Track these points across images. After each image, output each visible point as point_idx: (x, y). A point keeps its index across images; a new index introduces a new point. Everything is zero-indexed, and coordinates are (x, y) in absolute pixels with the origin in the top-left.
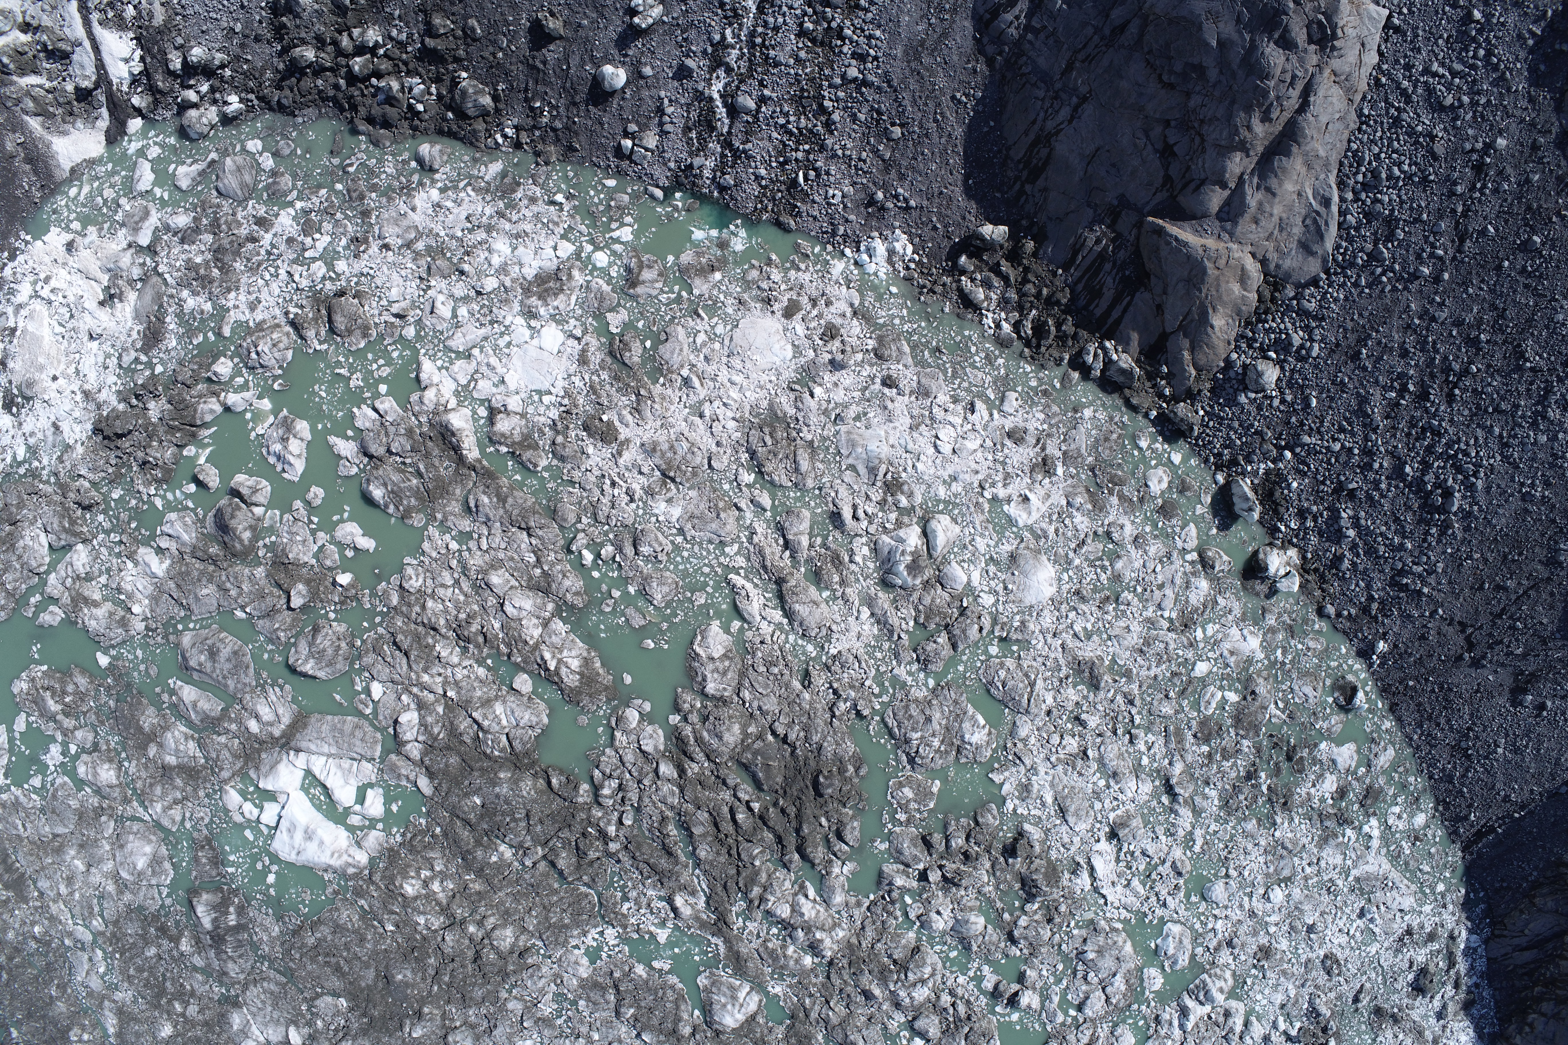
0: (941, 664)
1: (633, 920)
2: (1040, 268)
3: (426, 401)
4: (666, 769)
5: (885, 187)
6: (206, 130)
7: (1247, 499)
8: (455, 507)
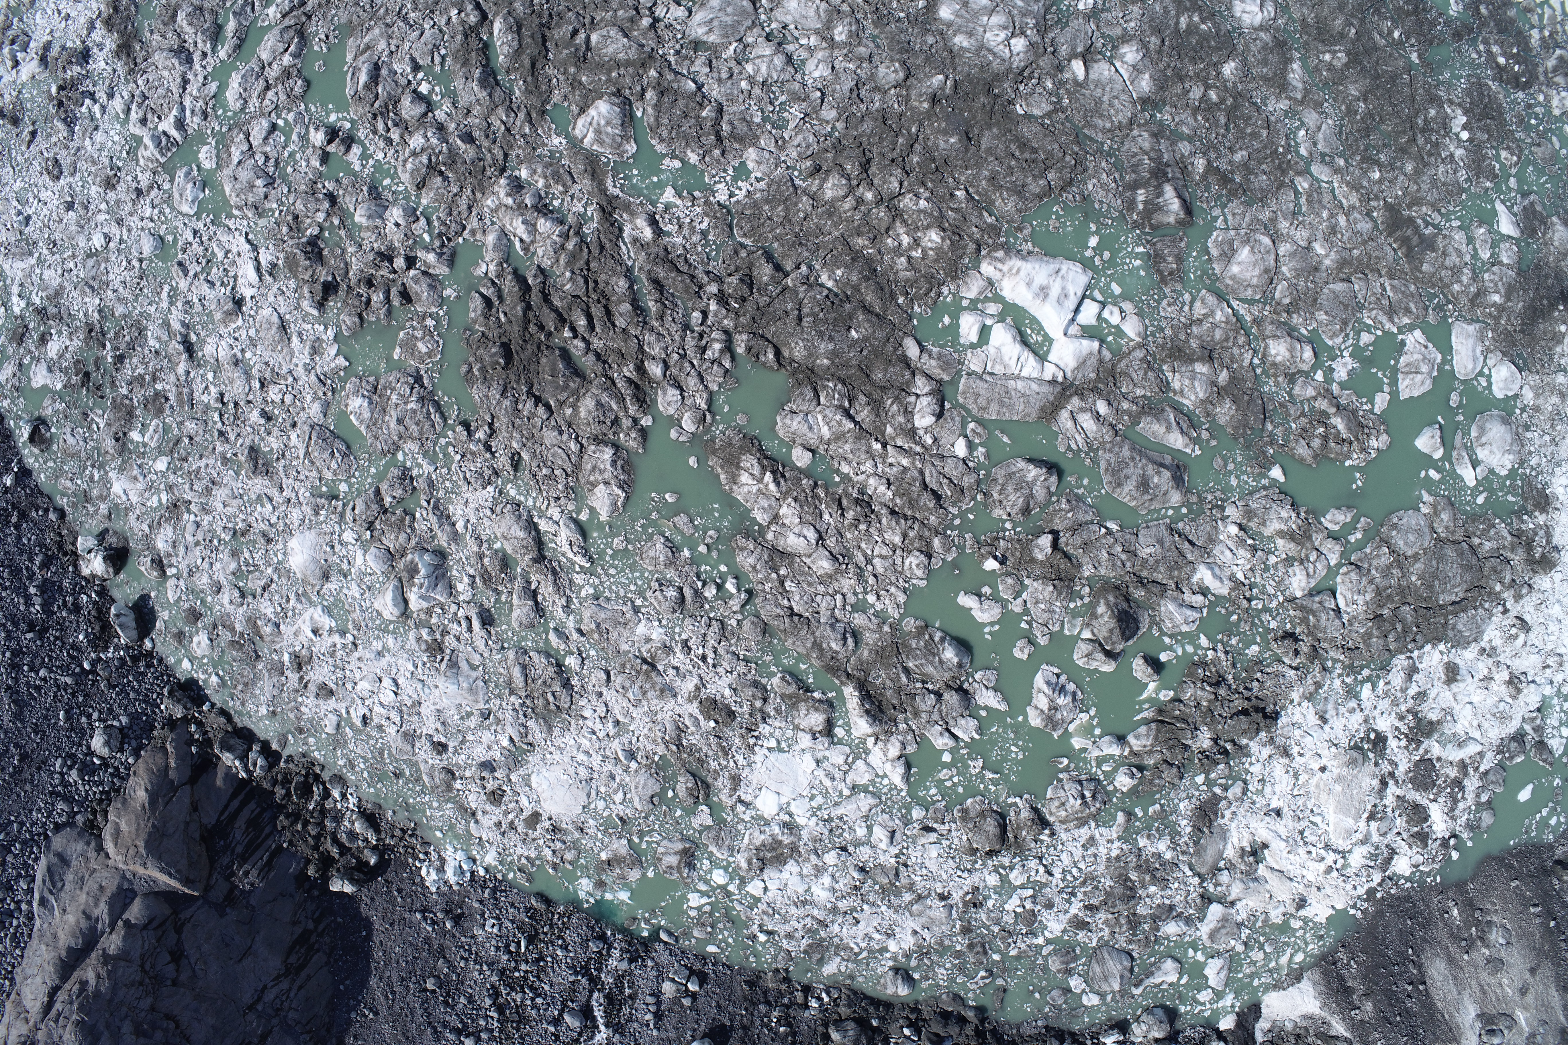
0: (390, 475)
1: (699, 210)
2: (303, 849)
3: (898, 745)
4: (655, 370)
5: (444, 932)
6: (1144, 1017)
7: (120, 626)
8: (869, 638)
